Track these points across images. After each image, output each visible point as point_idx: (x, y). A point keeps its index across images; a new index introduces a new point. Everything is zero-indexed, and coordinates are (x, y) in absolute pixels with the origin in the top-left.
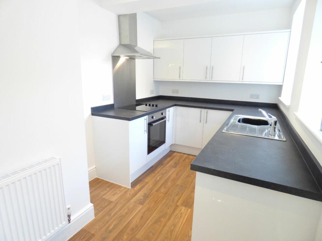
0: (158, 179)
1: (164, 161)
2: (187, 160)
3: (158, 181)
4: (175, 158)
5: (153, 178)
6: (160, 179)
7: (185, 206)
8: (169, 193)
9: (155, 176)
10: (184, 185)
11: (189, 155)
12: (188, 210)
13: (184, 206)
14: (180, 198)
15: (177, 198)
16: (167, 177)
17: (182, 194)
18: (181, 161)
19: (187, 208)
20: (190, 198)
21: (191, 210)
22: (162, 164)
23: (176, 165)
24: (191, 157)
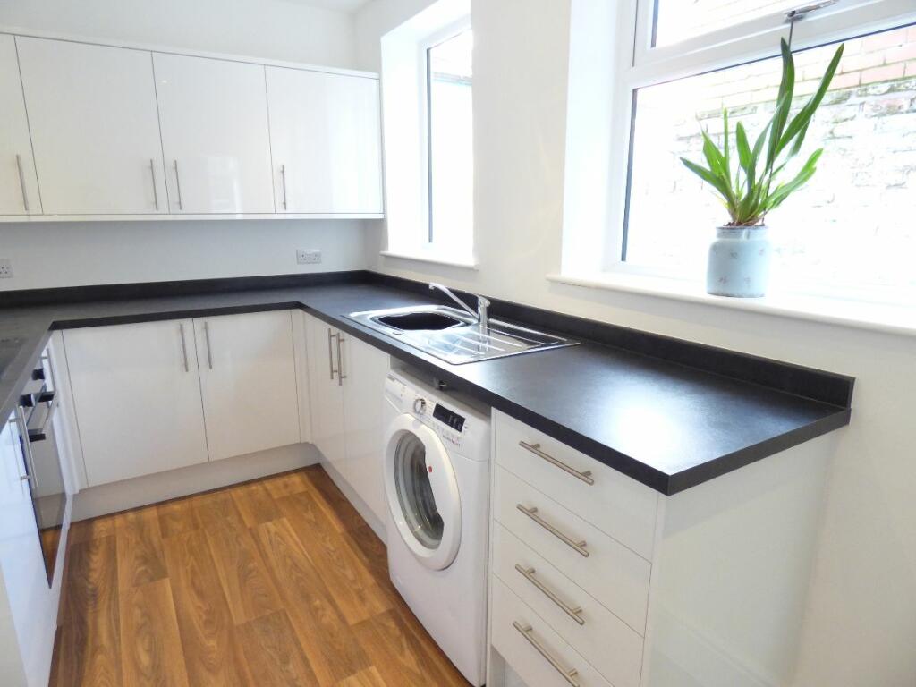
0: (145, 659)
1: (87, 578)
2: (177, 526)
3: (156, 666)
4: (120, 544)
5: (120, 674)
6: (154, 652)
7: (353, 672)
8: (249, 676)
9: (118, 662)
10: (268, 612)
11: (158, 504)
12: (370, 675)
13: (349, 675)
14: (304, 659)
15: (294, 668)
16: (174, 629)
17: (297, 643)
18: (155, 540)
19: (362, 672)
20: (332, 635)
21: (378, 668)
22: (95, 595)
23: (153, 565)
24: (177, 507)
